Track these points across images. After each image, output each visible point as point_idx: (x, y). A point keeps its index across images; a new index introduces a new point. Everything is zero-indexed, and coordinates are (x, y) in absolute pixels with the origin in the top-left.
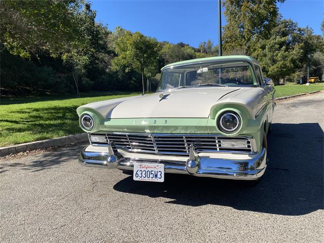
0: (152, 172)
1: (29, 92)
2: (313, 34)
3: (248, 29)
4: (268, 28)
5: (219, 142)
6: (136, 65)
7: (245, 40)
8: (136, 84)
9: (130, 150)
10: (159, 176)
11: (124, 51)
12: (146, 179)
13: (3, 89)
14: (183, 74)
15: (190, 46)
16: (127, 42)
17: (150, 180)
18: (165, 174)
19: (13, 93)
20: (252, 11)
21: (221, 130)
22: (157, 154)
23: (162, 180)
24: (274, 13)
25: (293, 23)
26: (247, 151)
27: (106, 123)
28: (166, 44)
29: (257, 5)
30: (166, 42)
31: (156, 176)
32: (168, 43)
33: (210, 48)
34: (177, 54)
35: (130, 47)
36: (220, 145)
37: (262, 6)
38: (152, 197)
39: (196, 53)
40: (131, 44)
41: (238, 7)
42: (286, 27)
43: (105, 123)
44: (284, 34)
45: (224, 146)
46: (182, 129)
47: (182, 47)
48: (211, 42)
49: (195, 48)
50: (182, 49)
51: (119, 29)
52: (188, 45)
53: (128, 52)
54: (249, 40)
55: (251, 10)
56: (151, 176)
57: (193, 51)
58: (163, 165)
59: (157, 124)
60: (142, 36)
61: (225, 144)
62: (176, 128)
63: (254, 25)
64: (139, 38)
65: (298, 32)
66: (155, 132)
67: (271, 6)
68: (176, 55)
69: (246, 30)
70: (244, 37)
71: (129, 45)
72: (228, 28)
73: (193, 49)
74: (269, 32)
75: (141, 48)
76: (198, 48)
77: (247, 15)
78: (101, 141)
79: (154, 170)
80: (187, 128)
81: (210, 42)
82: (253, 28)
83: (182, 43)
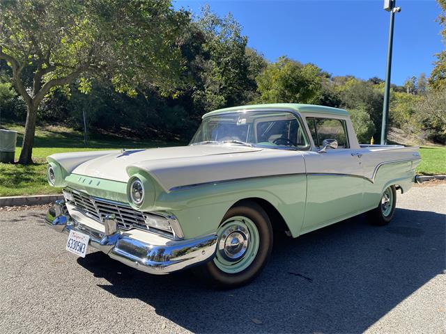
0: (79, 244)
1: (155, 136)
10: (83, 250)
12: (74, 251)
13: (129, 130)
17: (76, 253)
19: (139, 136)
28: (349, 79)
30: (349, 77)
32: (354, 78)
39: (398, 93)
47: (376, 83)
49: (397, 85)
50: (375, 87)
56: (78, 248)
58: (88, 236)
59: (91, 186)
66: (92, 195)
76: (403, 86)
83: (376, 78)
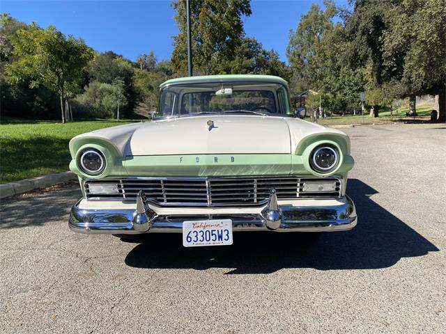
0: (214, 232)
2: (280, 60)
3: (208, 44)
4: (231, 45)
5: (301, 185)
6: (49, 77)
7: (204, 58)
8: (42, 107)
9: (163, 203)
10: (225, 237)
11: (29, 53)
12: (205, 244)
14: (178, 95)
15: (124, 57)
16: (35, 39)
17: (211, 243)
18: (235, 234)
20: (212, 21)
21: (313, 169)
22: (210, 207)
23: (230, 242)
24: (239, 28)
25: (257, 44)
26: (333, 195)
27: (126, 163)
29: (218, 14)
31: (220, 237)
33: (153, 63)
34: (108, 67)
35: (39, 49)
36: (301, 190)
37: (224, 16)
38: (201, 269)
39: (135, 69)
40: (40, 44)
41: (194, 12)
42: (249, 47)
43: (123, 162)
44: (249, 56)
45: (308, 190)
46: (256, 169)
47: (113, 58)
48: (154, 56)
49: (132, 61)
50: (114, 61)
51: (6, 18)
52: (121, 56)
53: (36, 56)
54: (209, 58)
55: (211, 19)
56: (213, 238)
57: (130, 66)
58: (230, 220)
59: (219, 163)
60: (60, 34)
61: (309, 187)
62: (248, 167)
63: (215, 40)
64: (55, 36)
65: (263, 56)
66: (214, 175)
67: (235, 18)
68: (106, 69)
69: (205, 45)
70: (203, 54)
71: (38, 44)
72: (182, 39)
73: (130, 62)
74: (233, 52)
75: (59, 53)
76: (137, 62)
77: (207, 25)
78: (107, 193)
79: (217, 229)
80: (264, 167)
81: (152, 56)
82: (214, 43)
83: (111, 52)
